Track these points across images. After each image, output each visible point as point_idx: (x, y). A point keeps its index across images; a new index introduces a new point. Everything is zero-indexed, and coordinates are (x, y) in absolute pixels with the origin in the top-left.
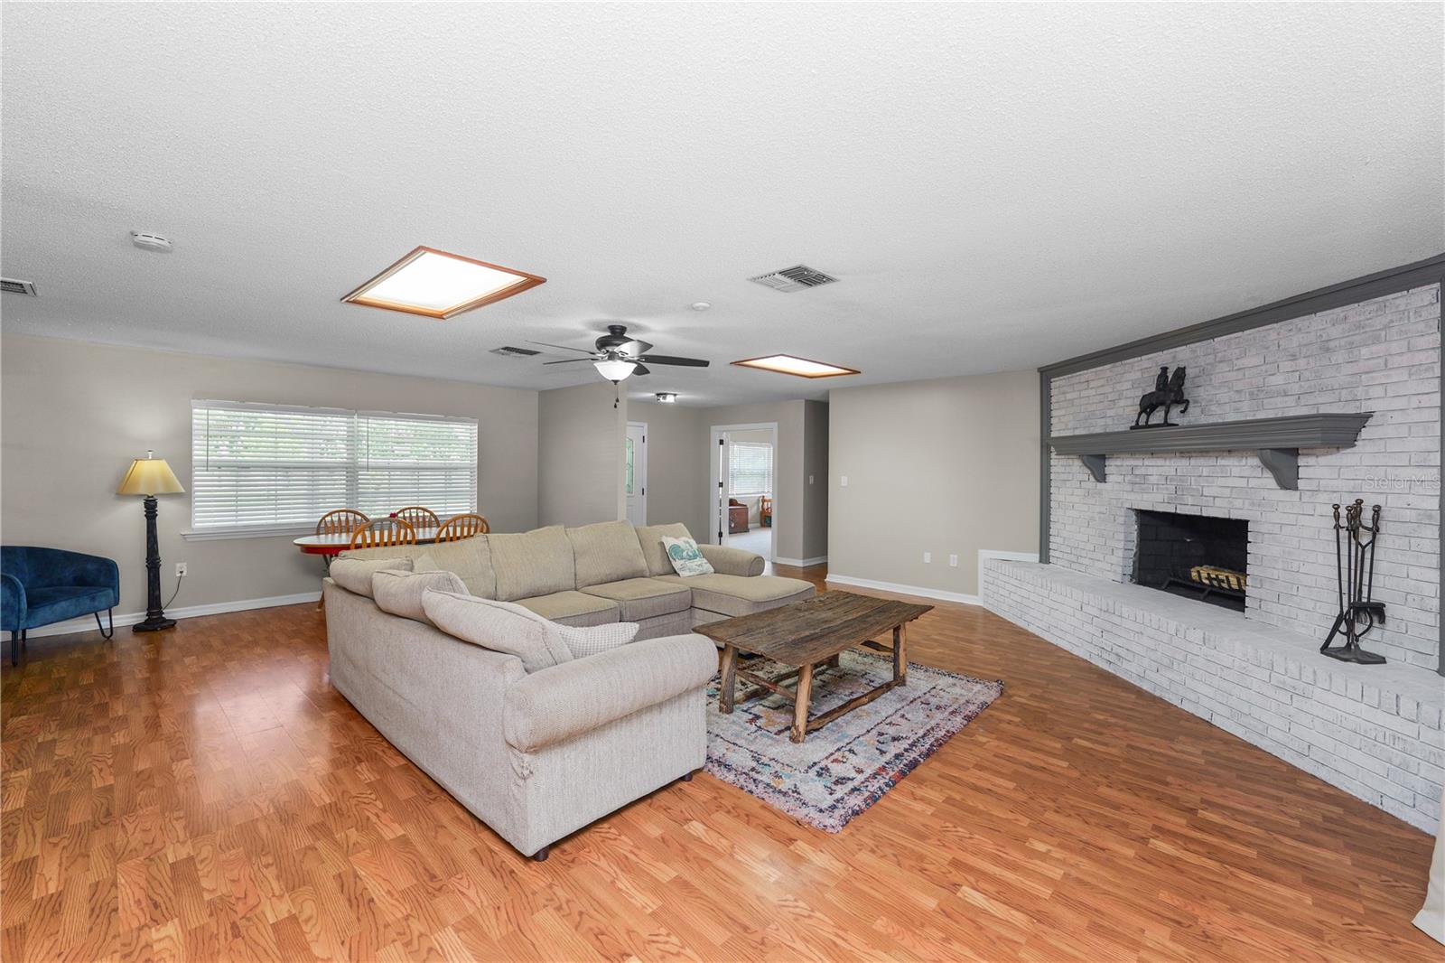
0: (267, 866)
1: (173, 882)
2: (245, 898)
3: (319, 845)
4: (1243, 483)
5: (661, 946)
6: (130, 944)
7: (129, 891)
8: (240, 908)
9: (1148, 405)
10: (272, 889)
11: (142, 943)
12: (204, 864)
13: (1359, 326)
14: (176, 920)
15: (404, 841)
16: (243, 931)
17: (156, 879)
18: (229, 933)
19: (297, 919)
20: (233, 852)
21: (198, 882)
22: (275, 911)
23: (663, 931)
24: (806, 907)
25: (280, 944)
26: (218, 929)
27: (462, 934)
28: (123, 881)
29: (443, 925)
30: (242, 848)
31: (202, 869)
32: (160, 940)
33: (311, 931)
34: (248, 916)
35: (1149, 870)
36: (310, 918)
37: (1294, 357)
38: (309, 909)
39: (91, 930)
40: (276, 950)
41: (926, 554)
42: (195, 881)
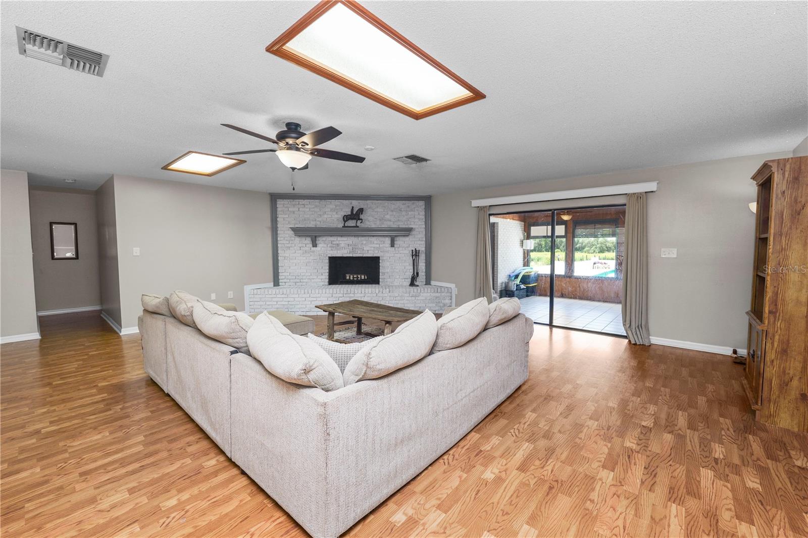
0: (581, 439)
1: (618, 462)
3: (556, 431)
4: (378, 246)
7: (637, 473)
8: (602, 432)
13: (408, 207)
14: (625, 445)
16: (607, 426)
17: (624, 469)
18: (611, 429)
19: (590, 417)
20: (585, 455)
21: (608, 453)
22: (594, 424)
26: (613, 433)
28: (638, 481)
31: (603, 457)
37: (392, 211)
38: (584, 417)
41: (212, 295)
42: (609, 454)
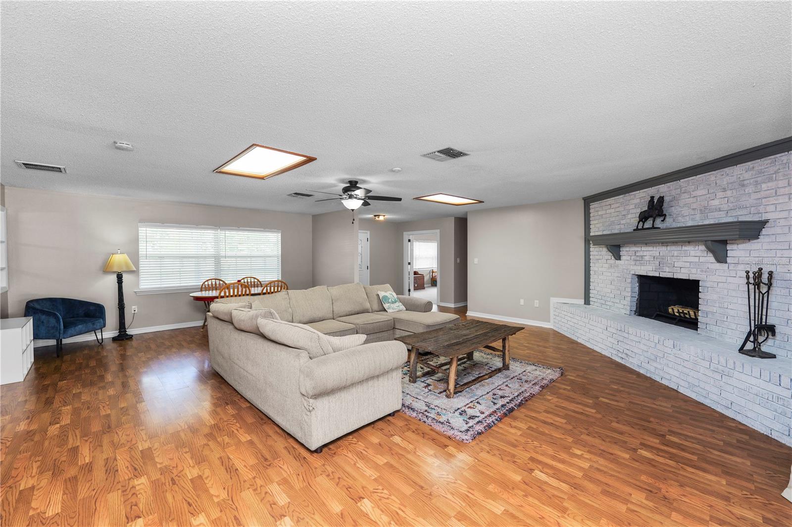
0: (186, 453)
1: (142, 459)
2: (177, 467)
3: (210, 443)
4: (696, 259)
5: (379, 494)
6: (125, 486)
7: (122, 462)
8: (174, 471)
9: (643, 217)
10: (189, 463)
11: (131, 486)
12: (156, 451)
13: (760, 172)
14: (145, 476)
15: (251, 442)
16: (177, 482)
17: (134, 457)
18: (171, 482)
19: (202, 477)
20: (169, 446)
22: (192, 473)
23: (380, 487)
24: (453, 478)
25: (195, 488)
26: (165, 480)
27: (281, 486)
28: (119, 458)
29: (272, 482)
30: (173, 444)
31: (156, 454)
32: (139, 485)
33: (209, 483)
34: (179, 475)
35: (636, 465)
36: (208, 477)
37: (724, 190)
38: (207, 472)
39: (107, 479)
40: (193, 491)
41: (521, 300)
42: (153, 459)
